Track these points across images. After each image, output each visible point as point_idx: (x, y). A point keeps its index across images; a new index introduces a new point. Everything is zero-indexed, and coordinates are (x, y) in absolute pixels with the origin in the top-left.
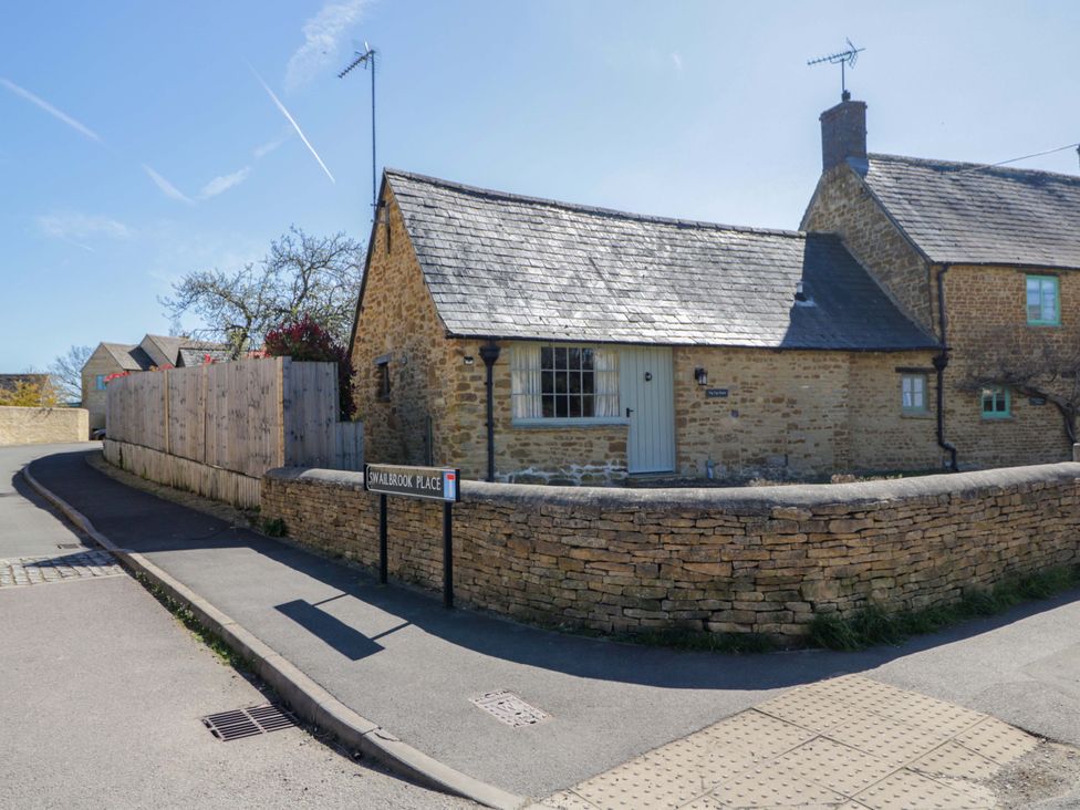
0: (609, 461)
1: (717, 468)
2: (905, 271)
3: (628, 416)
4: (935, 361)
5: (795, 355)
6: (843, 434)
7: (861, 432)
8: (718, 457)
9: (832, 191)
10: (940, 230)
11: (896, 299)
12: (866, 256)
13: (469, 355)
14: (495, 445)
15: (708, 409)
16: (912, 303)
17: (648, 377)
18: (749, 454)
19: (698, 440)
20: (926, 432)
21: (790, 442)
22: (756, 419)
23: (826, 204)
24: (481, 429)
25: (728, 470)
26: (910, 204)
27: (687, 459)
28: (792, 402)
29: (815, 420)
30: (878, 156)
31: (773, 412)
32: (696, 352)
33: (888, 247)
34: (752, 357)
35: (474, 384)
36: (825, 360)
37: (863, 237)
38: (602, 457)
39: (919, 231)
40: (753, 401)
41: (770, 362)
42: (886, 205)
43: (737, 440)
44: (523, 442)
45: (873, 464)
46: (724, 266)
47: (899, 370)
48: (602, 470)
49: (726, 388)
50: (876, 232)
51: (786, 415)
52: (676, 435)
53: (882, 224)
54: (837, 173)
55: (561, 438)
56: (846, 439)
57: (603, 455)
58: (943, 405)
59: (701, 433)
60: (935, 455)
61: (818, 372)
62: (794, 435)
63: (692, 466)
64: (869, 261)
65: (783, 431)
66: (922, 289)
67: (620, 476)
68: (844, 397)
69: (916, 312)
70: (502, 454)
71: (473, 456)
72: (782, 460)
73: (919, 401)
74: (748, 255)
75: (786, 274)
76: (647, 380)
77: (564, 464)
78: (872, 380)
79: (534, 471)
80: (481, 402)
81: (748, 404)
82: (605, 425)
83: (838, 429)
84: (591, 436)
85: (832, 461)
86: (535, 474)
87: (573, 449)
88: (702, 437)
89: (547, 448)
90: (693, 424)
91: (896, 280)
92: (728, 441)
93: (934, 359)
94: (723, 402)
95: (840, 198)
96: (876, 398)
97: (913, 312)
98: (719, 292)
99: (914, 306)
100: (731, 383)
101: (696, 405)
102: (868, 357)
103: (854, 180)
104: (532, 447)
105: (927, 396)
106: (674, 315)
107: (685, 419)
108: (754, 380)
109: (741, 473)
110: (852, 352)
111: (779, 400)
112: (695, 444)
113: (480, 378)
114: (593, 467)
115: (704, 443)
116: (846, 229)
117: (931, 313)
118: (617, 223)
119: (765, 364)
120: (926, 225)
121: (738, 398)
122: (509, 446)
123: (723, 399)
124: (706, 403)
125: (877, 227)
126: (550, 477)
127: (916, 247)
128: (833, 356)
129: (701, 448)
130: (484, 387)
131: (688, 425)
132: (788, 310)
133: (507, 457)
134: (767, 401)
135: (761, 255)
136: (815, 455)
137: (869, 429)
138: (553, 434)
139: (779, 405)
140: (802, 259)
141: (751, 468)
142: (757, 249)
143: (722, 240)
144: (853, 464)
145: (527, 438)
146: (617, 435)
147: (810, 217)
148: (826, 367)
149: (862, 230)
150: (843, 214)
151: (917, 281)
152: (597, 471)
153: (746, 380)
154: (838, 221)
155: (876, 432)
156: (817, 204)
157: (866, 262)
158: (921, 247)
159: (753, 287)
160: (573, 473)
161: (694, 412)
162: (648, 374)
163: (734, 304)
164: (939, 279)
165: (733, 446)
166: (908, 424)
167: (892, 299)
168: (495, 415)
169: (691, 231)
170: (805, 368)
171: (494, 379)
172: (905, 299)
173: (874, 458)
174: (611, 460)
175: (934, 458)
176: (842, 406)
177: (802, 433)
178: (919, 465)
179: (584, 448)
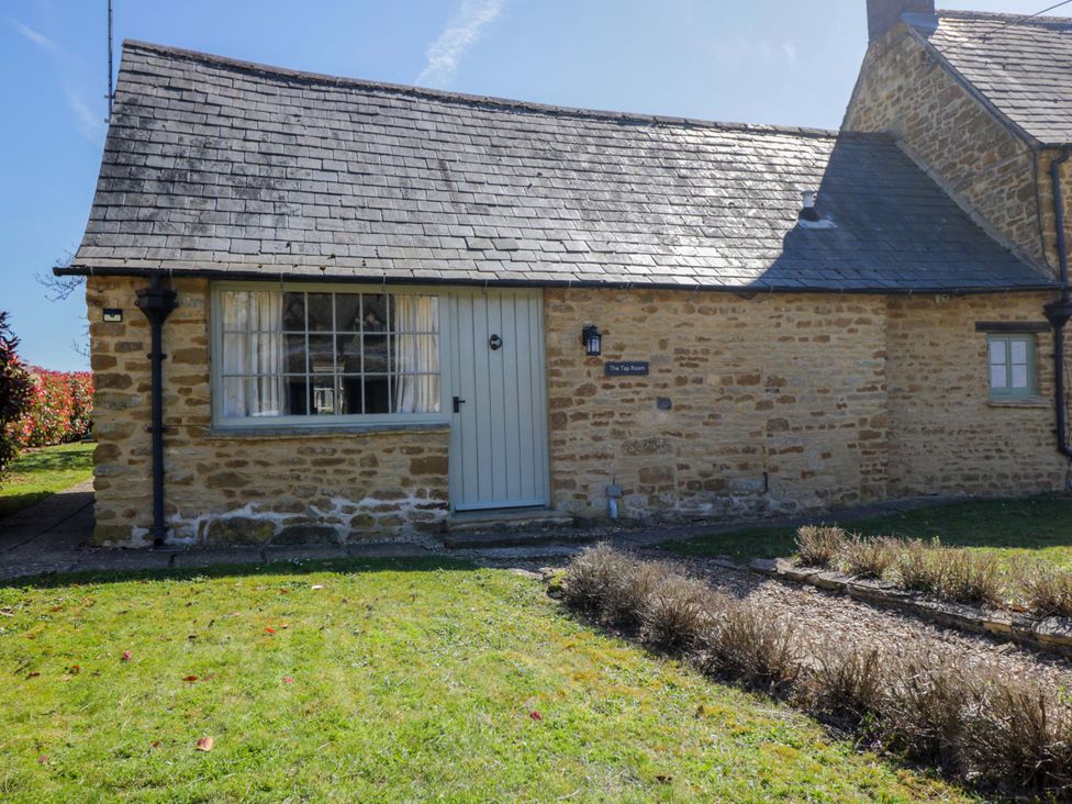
0: (411, 492)
1: (627, 499)
2: (995, 169)
3: (456, 410)
4: (1048, 311)
5: (780, 301)
6: (878, 435)
7: (912, 431)
8: (631, 480)
9: (882, 71)
10: (1055, 101)
11: (981, 215)
12: (933, 157)
13: (113, 305)
14: (168, 466)
15: (610, 397)
16: (1008, 220)
17: (495, 343)
18: (693, 474)
19: (590, 450)
20: (1035, 431)
21: (772, 452)
22: (706, 413)
23: (874, 92)
24: (140, 437)
25: (651, 502)
26: (1004, 69)
27: (570, 484)
28: (776, 383)
29: (822, 414)
30: (956, 13)
31: (738, 400)
32: (586, 298)
33: (967, 135)
34: (697, 307)
35: (124, 358)
36: (839, 310)
37: (928, 130)
38: (396, 483)
39: (1015, 103)
40: (700, 381)
41: (731, 315)
42: (961, 70)
43: (669, 449)
44: (234, 459)
45: (937, 484)
46: (683, 172)
47: (981, 327)
48: (397, 507)
49: (644, 359)
50: (948, 116)
51: (762, 405)
52: (549, 443)
53: (957, 102)
54: (889, 40)
55: (313, 451)
56: (882, 445)
57: (399, 480)
58: (1065, 385)
59: (597, 439)
60: (1051, 469)
61: (825, 330)
62: (781, 439)
63: (578, 496)
64: (937, 164)
65: (759, 433)
66: (1024, 194)
67: (432, 516)
68: (876, 373)
69: (1015, 233)
70: (187, 481)
71: (121, 488)
72: (758, 484)
73: (1021, 379)
74: (730, 158)
75: (790, 183)
76: (495, 347)
77: (318, 496)
78: (932, 344)
79: (255, 510)
80: (139, 390)
81: (689, 387)
82: (404, 427)
83: (867, 428)
84: (375, 447)
85: (857, 481)
86: (257, 516)
87: (337, 471)
88: (599, 445)
89: (285, 470)
90: (581, 422)
91: (980, 187)
92: (651, 451)
93: (1046, 307)
94: (639, 385)
95: (894, 78)
96: (942, 375)
97: (1010, 233)
98: (661, 209)
99: (1010, 224)
100: (656, 351)
101: (587, 390)
102: (924, 306)
103: (913, 45)
104: (252, 469)
105: (1035, 368)
106: (561, 241)
107: (564, 415)
108: (700, 346)
109: (677, 507)
110: (894, 296)
111: (751, 380)
112: (587, 457)
113: (139, 346)
114: (378, 502)
115: (603, 456)
116: (904, 121)
117: (1040, 230)
118: (514, 117)
119: (722, 319)
120: (1031, 96)
121: (670, 378)
122: (202, 468)
123: (640, 379)
124: (606, 387)
125: (948, 109)
126: (286, 521)
127: (1012, 127)
128: (855, 304)
129: (596, 464)
130: (147, 361)
131: (571, 424)
132: (782, 234)
133: (199, 486)
134: (726, 381)
135: (754, 159)
136: (823, 473)
137: (930, 427)
138: (296, 446)
139: (749, 389)
140: (825, 164)
141: (697, 497)
142: (748, 151)
143: (690, 140)
144: (901, 486)
145: (240, 453)
146: (425, 445)
147: (853, 116)
148: (841, 323)
149: (926, 119)
150: (898, 100)
151: (1015, 182)
152: (385, 508)
153: (685, 345)
154: (891, 113)
155: (942, 431)
156: (861, 96)
157: (933, 168)
158: (1023, 125)
159: (727, 202)
160: (336, 513)
161: (581, 402)
162: (495, 338)
163: (685, 225)
164: (1054, 173)
165: (659, 460)
166: (1002, 417)
167: (974, 217)
168: (170, 412)
169: (641, 129)
170: (800, 324)
171: (167, 349)
172: (997, 214)
173: (940, 475)
174: (415, 488)
175: (1050, 475)
176: (874, 388)
177: (797, 435)
178: (1021, 485)
179: (358, 470)
